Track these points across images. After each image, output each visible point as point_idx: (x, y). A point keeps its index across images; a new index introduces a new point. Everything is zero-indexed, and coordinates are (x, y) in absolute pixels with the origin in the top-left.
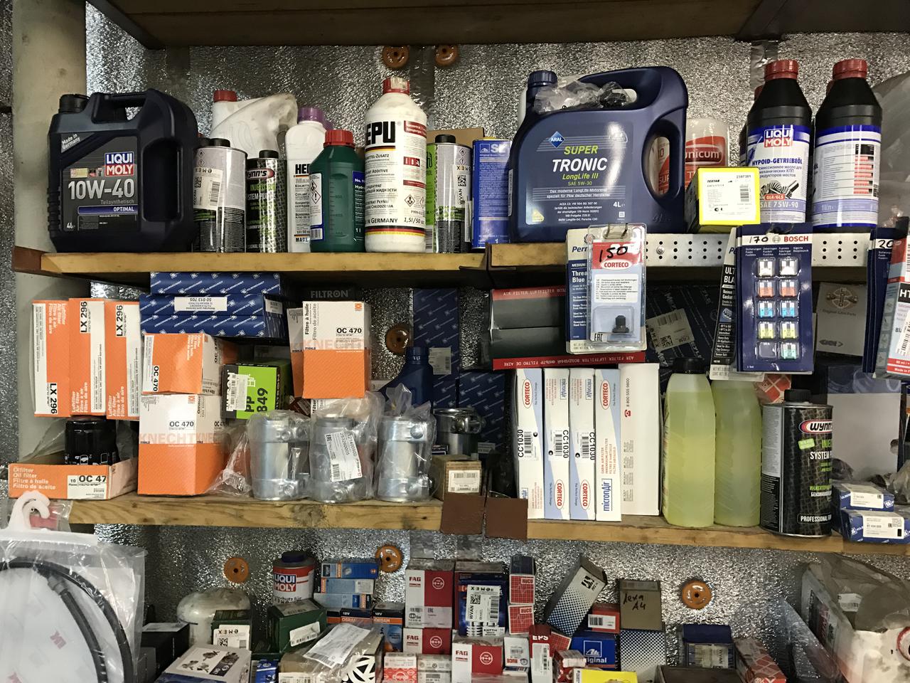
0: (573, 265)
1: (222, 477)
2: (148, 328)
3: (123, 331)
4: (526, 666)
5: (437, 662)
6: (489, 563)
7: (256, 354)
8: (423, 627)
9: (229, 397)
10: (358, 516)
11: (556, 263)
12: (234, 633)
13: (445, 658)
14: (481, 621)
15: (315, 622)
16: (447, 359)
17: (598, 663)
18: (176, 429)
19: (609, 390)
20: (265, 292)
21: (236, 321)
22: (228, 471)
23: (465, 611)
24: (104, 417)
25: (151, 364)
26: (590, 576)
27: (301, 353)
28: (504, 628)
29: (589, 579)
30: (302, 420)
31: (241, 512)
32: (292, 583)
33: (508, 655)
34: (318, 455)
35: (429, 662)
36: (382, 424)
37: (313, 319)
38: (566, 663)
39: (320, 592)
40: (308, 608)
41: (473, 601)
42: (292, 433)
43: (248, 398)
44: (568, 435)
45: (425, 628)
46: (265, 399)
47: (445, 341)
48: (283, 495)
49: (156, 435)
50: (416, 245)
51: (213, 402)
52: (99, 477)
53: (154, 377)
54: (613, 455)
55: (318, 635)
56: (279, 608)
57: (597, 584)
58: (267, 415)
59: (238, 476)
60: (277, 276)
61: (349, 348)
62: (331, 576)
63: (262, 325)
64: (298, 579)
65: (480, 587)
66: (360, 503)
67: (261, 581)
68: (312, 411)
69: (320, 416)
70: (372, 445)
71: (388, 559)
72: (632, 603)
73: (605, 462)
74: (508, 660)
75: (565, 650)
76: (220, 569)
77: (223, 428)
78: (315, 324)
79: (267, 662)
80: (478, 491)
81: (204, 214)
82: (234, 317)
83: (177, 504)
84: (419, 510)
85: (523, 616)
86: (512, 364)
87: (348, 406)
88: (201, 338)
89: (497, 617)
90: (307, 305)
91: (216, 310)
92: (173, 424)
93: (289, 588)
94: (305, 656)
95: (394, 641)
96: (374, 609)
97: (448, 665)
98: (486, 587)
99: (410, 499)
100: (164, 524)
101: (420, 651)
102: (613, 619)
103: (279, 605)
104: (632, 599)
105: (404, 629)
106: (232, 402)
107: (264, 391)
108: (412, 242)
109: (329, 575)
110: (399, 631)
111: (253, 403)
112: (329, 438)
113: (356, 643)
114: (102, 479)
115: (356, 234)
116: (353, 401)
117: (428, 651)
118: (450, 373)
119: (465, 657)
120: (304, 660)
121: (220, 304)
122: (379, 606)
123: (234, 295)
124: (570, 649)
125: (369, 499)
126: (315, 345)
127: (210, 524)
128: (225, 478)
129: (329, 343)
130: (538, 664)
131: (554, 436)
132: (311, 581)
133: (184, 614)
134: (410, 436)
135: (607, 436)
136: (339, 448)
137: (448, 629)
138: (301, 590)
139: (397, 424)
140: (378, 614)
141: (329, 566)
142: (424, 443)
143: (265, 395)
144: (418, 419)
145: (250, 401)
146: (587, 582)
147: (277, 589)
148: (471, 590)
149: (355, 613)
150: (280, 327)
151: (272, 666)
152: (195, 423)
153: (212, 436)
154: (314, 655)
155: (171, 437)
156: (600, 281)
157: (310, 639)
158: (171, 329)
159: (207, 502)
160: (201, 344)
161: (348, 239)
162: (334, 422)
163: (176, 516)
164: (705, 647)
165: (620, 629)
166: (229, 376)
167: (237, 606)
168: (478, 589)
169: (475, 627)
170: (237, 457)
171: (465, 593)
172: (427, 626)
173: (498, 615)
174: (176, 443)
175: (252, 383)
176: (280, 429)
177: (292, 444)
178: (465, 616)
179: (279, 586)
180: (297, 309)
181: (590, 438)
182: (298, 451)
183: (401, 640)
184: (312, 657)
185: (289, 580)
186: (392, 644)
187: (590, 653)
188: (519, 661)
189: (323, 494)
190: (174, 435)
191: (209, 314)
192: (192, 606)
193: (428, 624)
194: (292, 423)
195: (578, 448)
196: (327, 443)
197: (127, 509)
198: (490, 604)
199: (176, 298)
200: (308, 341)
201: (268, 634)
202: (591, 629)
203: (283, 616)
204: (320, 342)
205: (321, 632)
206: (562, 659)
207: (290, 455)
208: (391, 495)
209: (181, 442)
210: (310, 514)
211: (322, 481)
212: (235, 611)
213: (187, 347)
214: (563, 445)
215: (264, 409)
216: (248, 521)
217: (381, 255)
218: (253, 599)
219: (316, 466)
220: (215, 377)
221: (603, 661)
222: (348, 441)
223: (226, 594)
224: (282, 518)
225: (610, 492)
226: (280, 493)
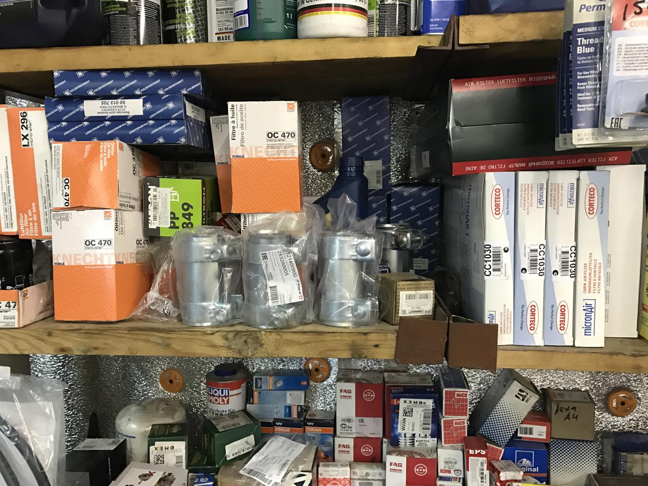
0: (579, 30)
1: (146, 301)
2: (55, 136)
3: (30, 141)
4: (460, 476)
5: (370, 471)
6: (416, 374)
7: (180, 170)
8: (354, 437)
9: (151, 213)
10: (300, 344)
11: (541, 38)
12: (169, 449)
13: (378, 467)
14: (413, 433)
15: (250, 435)
16: (378, 172)
17: (530, 472)
18: (93, 248)
19: (596, 195)
20: (184, 92)
21: (154, 126)
22: (153, 294)
23: (397, 423)
24: (15, 237)
25: (61, 176)
26: (524, 389)
27: (227, 166)
28: (436, 439)
29: (523, 392)
30: (232, 237)
31: (169, 340)
32: (225, 396)
33: (441, 466)
34: (253, 275)
35: (362, 470)
36: (322, 240)
37: (240, 122)
38: (504, 476)
39: (253, 403)
40: (242, 421)
41: (405, 414)
42: (222, 251)
43: (172, 213)
44: (544, 250)
45: (356, 437)
46: (190, 215)
47: (376, 153)
48: (214, 320)
49: (70, 256)
50: (358, 28)
51: (133, 219)
52: (9, 303)
53: (65, 191)
54: (597, 271)
55: (253, 447)
56: (214, 422)
57: (531, 396)
58: (193, 232)
59: (164, 299)
60: (197, 73)
61: (282, 155)
62: (263, 389)
63: (183, 131)
64: (231, 393)
65: (413, 400)
66: (300, 328)
67: (195, 391)
68: (242, 228)
69: (252, 230)
70: (312, 263)
71: (317, 370)
72: (565, 414)
73: (588, 280)
74: (441, 470)
75: (498, 460)
76: (156, 380)
77: (146, 246)
78: (242, 127)
79: (204, 477)
80: (431, 314)
81: (113, 6)
82: (151, 122)
83: (96, 332)
84: (371, 337)
85: (457, 429)
86: (475, 168)
87: (283, 221)
88: (115, 146)
89: (429, 429)
90: (233, 106)
91: (131, 114)
92: (89, 243)
93: (223, 401)
94: (241, 472)
95: (326, 449)
96: (305, 419)
97: (380, 474)
98: (419, 400)
99: (357, 324)
100: (83, 354)
101: (352, 459)
102: (544, 429)
103: (214, 419)
104: (564, 410)
105: (336, 438)
106: (155, 218)
107: (190, 206)
108: (353, 24)
109: (261, 387)
110: (330, 440)
111: (178, 219)
112: (265, 257)
113: (292, 458)
114: (12, 305)
115: (286, 21)
116: (289, 216)
117: (359, 459)
118: (381, 187)
119: (400, 468)
120: (241, 476)
121: (135, 107)
122: (310, 415)
123: (150, 97)
124: (502, 459)
125: (310, 323)
126: (243, 152)
127: (135, 354)
128: (150, 302)
129: (259, 149)
130: (474, 478)
131: (528, 250)
132: (244, 393)
133: (122, 428)
134: (356, 254)
135: (590, 250)
136: (277, 268)
137: (379, 438)
138: (234, 401)
139: (340, 241)
140: (310, 424)
141: (261, 379)
142: (371, 261)
143: (190, 210)
144: (364, 234)
145: (174, 217)
146: (521, 395)
147: (211, 401)
148: (403, 404)
149: (286, 423)
150: (204, 135)
151: (209, 481)
152: (113, 242)
153: (134, 255)
154: (250, 471)
155: (87, 257)
156: (623, 47)
157: (245, 452)
158: (81, 137)
159: (131, 330)
160: (115, 153)
161: (278, 26)
162: (270, 238)
163: (95, 346)
164: (637, 456)
165: (551, 438)
166: (150, 189)
167: (173, 419)
168: (411, 402)
169: (408, 438)
170: (163, 278)
171: (398, 406)
172: (358, 435)
173: (430, 426)
174: (93, 264)
175: (176, 197)
176: (208, 247)
177: (222, 264)
178: (397, 428)
179: (213, 399)
180: (221, 116)
181: (570, 252)
182: (229, 272)
183: (332, 448)
184: (249, 473)
185: (222, 393)
186: (324, 452)
187: (521, 462)
188: (452, 471)
189: (258, 319)
190: (90, 255)
191: (123, 119)
192: (129, 420)
193: (359, 433)
194: (222, 241)
195: (556, 265)
196: (263, 263)
197: (42, 337)
198: (422, 417)
199: (85, 101)
200: (235, 147)
201: (204, 447)
202: (521, 438)
203: (217, 432)
204: (249, 149)
205: (256, 444)
206: (499, 473)
207: (220, 276)
208: (335, 319)
209: (99, 263)
210: (246, 342)
211: (258, 305)
212: (172, 425)
213: (99, 156)
214: (539, 261)
215: (190, 226)
216: (176, 350)
217: (317, 41)
218: (188, 408)
219: (250, 288)
220: (136, 192)
221: (535, 470)
222: (287, 260)
223: (163, 406)
224: (214, 346)
225: (593, 314)
226: (211, 318)
